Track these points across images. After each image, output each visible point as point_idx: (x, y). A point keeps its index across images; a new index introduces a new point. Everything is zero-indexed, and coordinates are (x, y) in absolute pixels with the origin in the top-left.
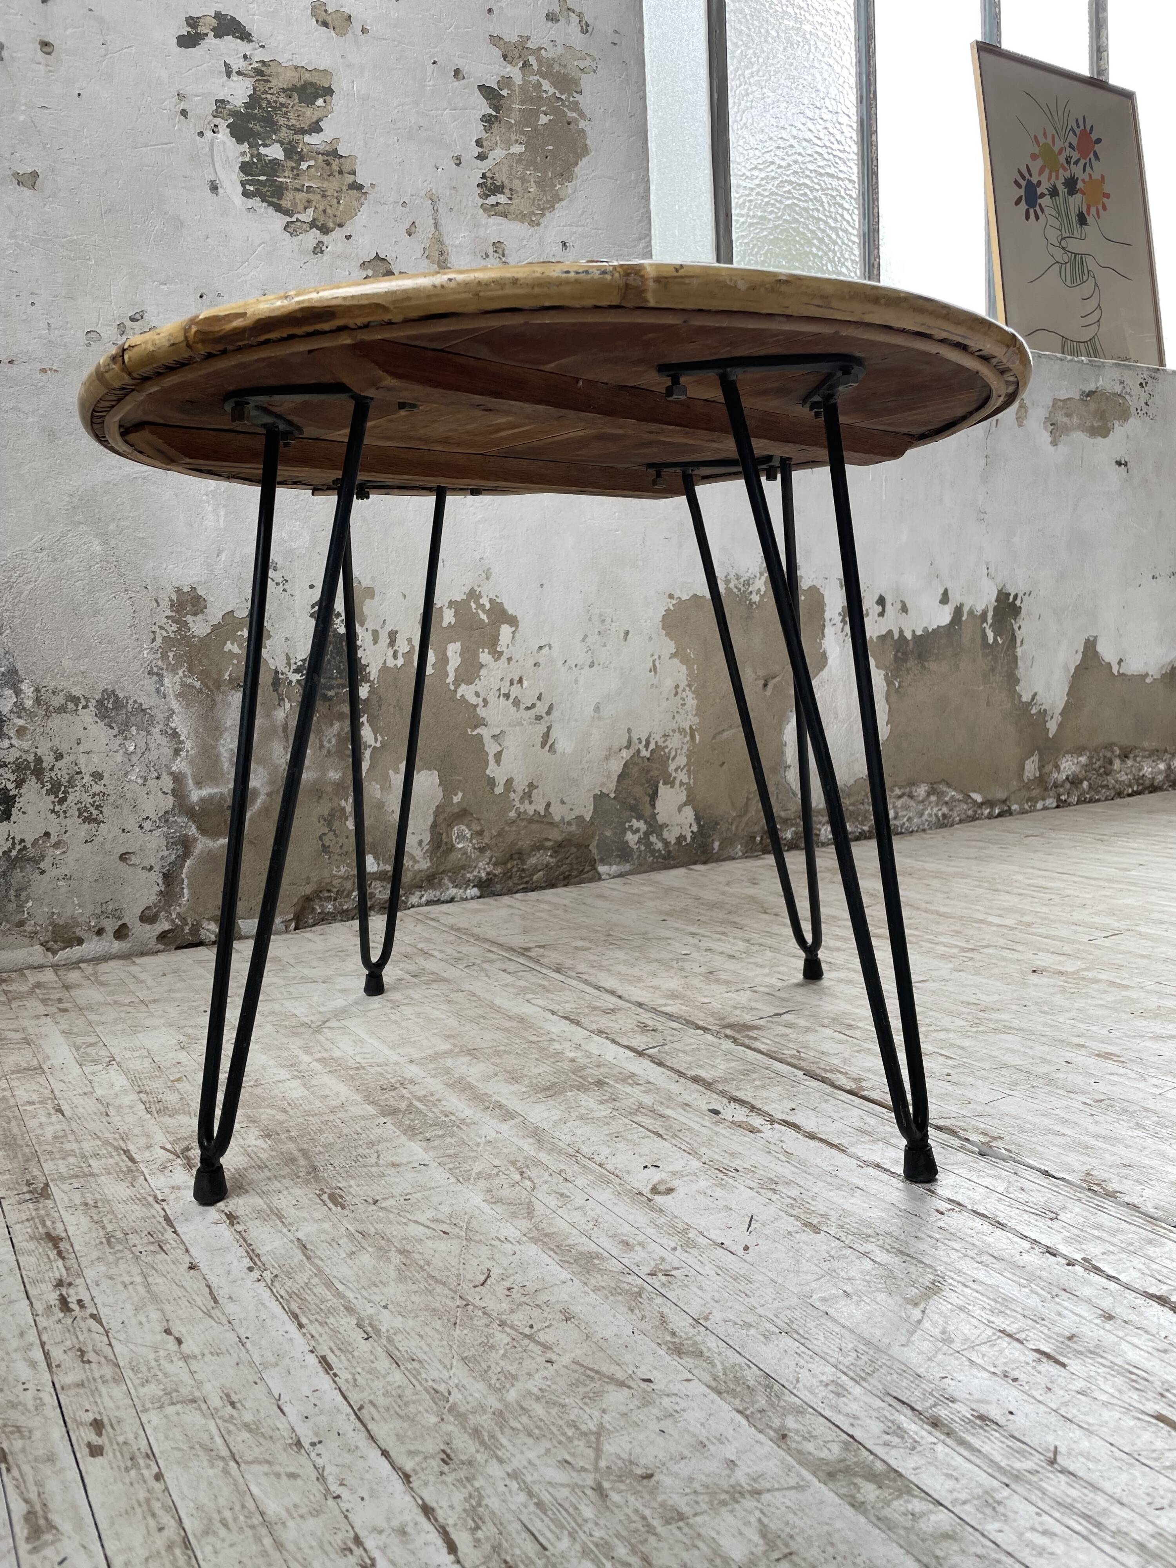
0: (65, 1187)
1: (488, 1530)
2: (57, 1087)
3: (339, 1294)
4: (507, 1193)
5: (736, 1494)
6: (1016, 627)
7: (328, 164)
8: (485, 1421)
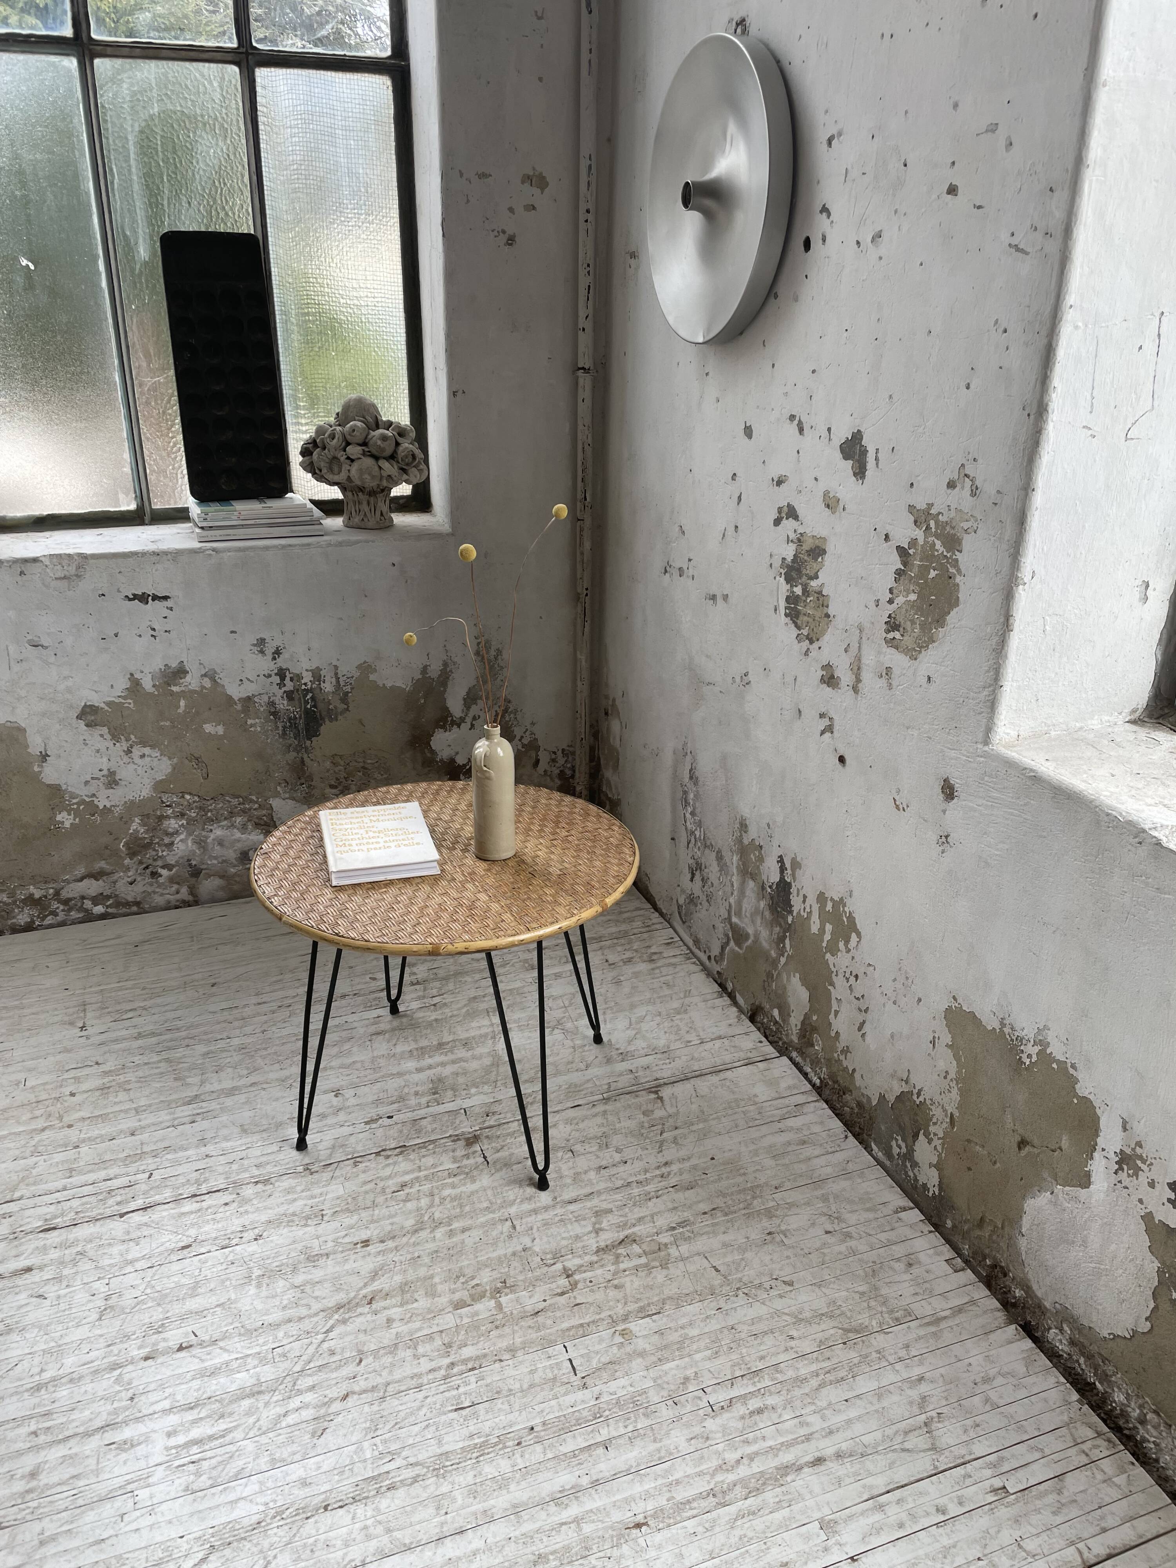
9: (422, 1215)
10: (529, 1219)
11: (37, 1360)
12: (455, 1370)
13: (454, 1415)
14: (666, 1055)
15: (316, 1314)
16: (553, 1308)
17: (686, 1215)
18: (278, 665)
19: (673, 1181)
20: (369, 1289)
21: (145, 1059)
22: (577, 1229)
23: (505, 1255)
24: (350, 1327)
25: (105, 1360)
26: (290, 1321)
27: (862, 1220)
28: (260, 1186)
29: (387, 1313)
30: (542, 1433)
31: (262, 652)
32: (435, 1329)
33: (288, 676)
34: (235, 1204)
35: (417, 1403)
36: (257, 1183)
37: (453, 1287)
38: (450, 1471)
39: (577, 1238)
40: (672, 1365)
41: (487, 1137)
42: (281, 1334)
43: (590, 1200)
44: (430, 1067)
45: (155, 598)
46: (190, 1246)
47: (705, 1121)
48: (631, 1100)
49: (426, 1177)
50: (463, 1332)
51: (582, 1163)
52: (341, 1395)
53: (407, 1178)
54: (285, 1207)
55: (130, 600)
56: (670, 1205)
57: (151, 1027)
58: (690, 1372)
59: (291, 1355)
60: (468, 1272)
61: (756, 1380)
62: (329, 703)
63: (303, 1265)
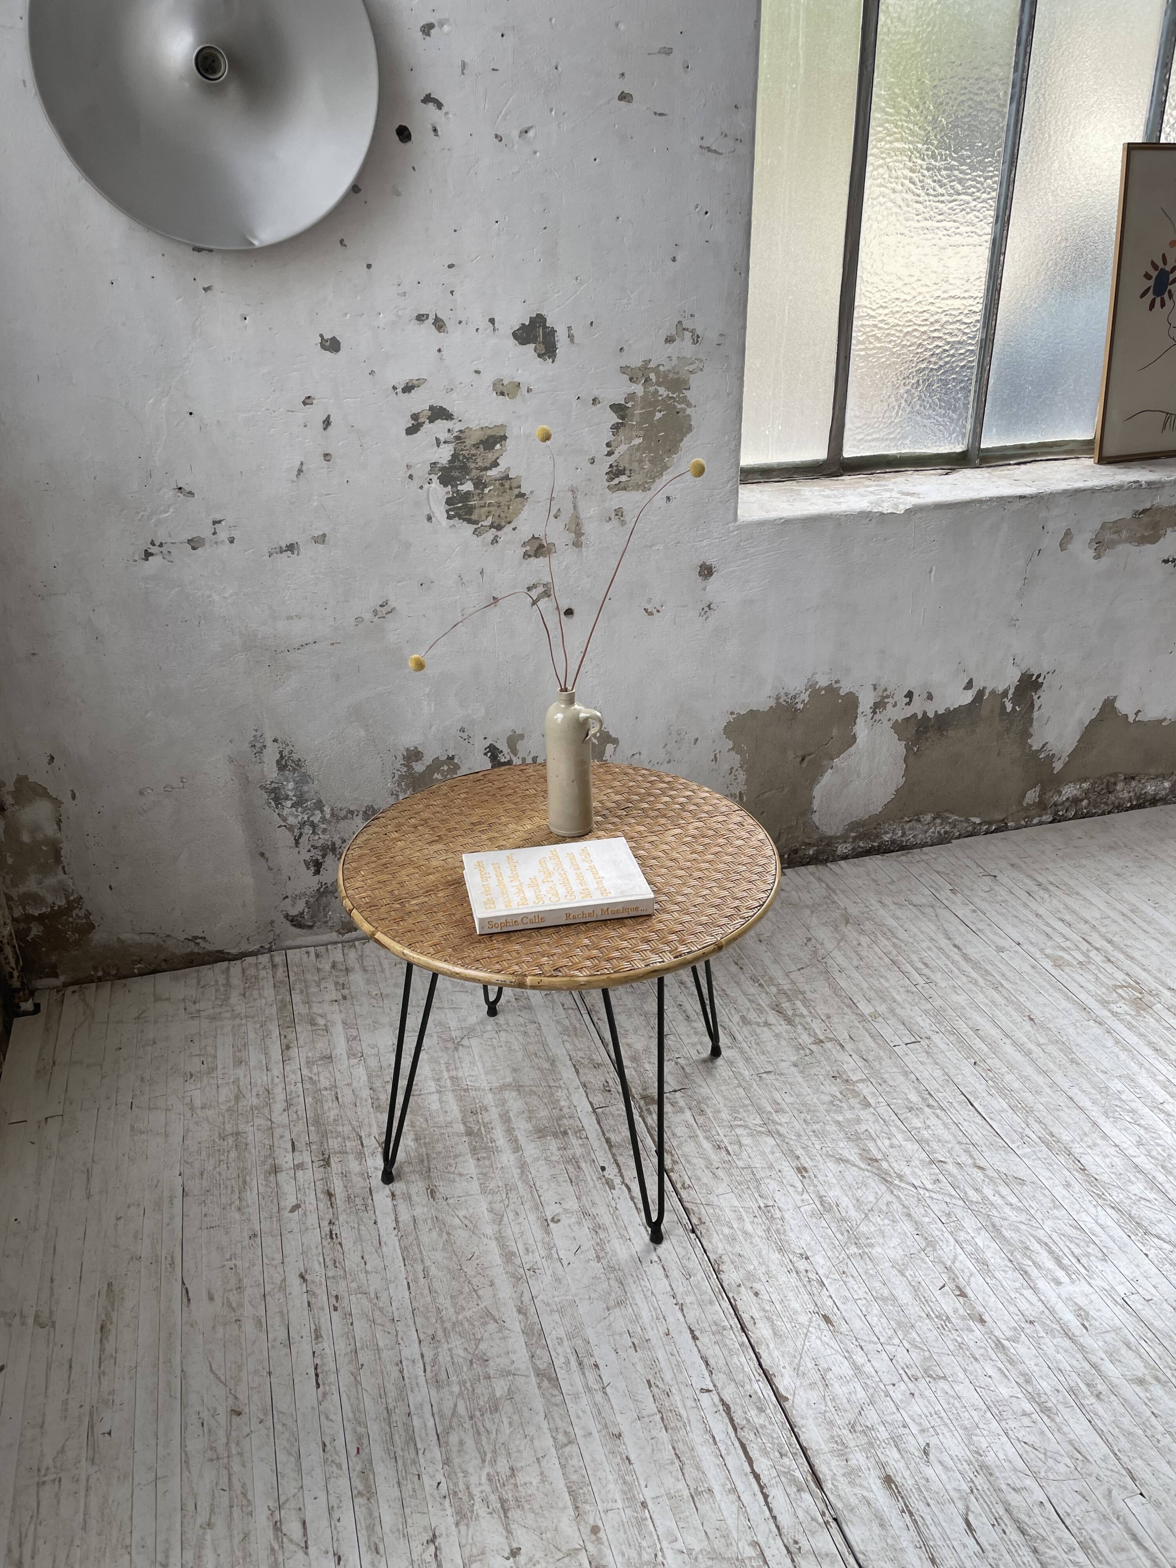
0: (337, 1160)
1: (436, 1368)
2: (338, 1076)
3: (421, 1253)
4: (497, 1206)
5: (509, 1373)
6: (1035, 697)
7: (502, 485)
8: (448, 1325)
10: (757, 1064)
11: (1013, 1424)
12: (935, 1104)
15: (898, 1197)
16: (858, 1051)
17: (743, 978)
20: (859, 1163)
22: (767, 1036)
23: (804, 1078)
24: (907, 1171)
25: (994, 1357)
26: (909, 1215)
28: (723, 1267)
29: (884, 1149)
36: (718, 1272)
37: (846, 1108)
39: (777, 1036)
41: (644, 1090)
42: (926, 1220)
43: (731, 1027)
49: (705, 1132)
50: (895, 1101)
53: (706, 1145)
59: (947, 1210)
63: (838, 1214)
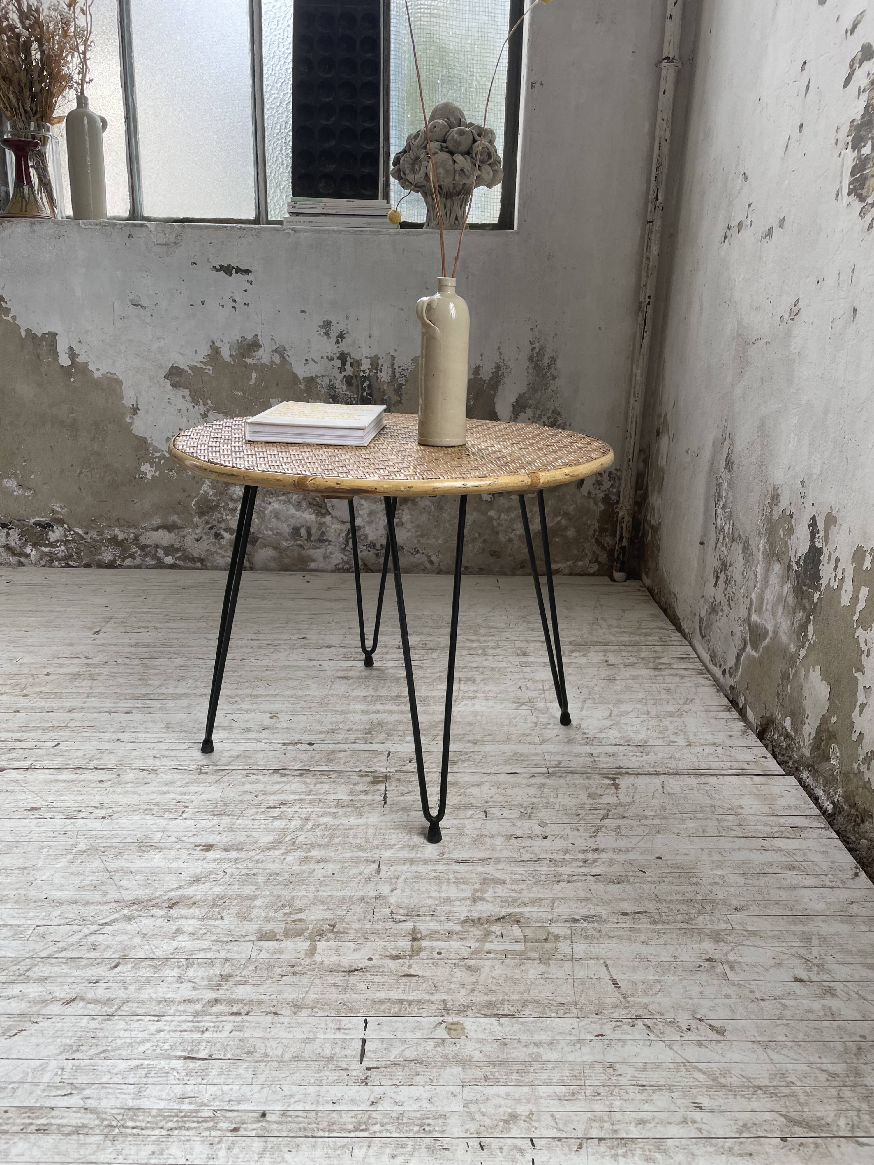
9: (285, 835)
10: (400, 868)
12: (215, 1009)
13: (179, 1064)
14: (641, 749)
15: (108, 903)
16: (376, 970)
17: (600, 910)
18: (341, 349)
19: (596, 869)
20: (180, 892)
21: (128, 661)
22: (452, 892)
23: (351, 898)
24: (132, 926)
26: (75, 902)
27: (857, 977)
28: (144, 773)
29: (183, 922)
30: (274, 1126)
31: (327, 334)
32: (223, 954)
33: (349, 361)
34: (110, 783)
35: (145, 1035)
36: (143, 770)
37: (271, 914)
38: (126, 1135)
39: (448, 900)
40: (502, 1090)
41: (399, 780)
42: (57, 913)
43: (483, 866)
44: (377, 712)
45: (239, 271)
46: (40, 808)
47: (664, 818)
48: (581, 780)
49: (311, 802)
50: (251, 968)
51: (492, 826)
52: (69, 997)
53: (292, 798)
54: (155, 796)
55: (217, 270)
56: (582, 894)
57: (150, 641)
58: (522, 1109)
59: (49, 938)
60: (299, 903)
61: (620, 1151)
62: (384, 393)
63: (130, 852)
